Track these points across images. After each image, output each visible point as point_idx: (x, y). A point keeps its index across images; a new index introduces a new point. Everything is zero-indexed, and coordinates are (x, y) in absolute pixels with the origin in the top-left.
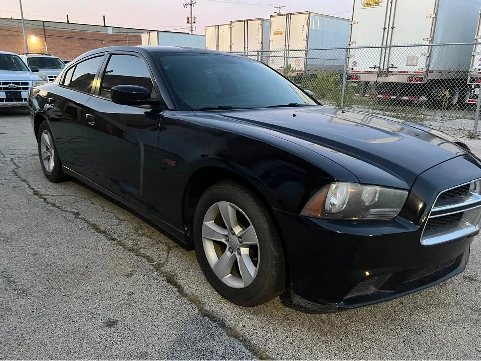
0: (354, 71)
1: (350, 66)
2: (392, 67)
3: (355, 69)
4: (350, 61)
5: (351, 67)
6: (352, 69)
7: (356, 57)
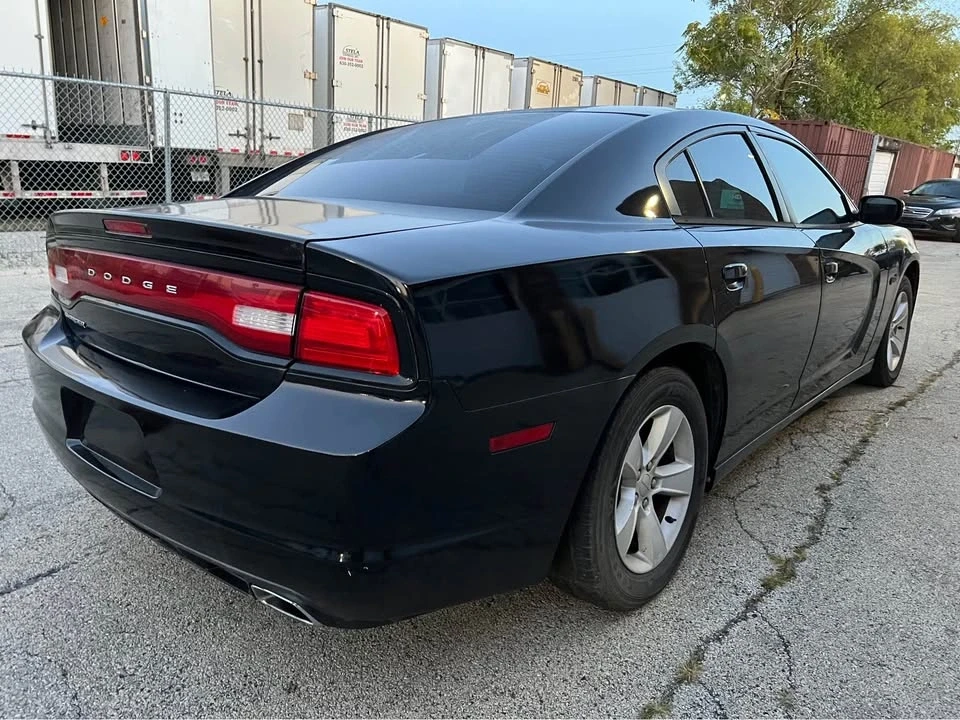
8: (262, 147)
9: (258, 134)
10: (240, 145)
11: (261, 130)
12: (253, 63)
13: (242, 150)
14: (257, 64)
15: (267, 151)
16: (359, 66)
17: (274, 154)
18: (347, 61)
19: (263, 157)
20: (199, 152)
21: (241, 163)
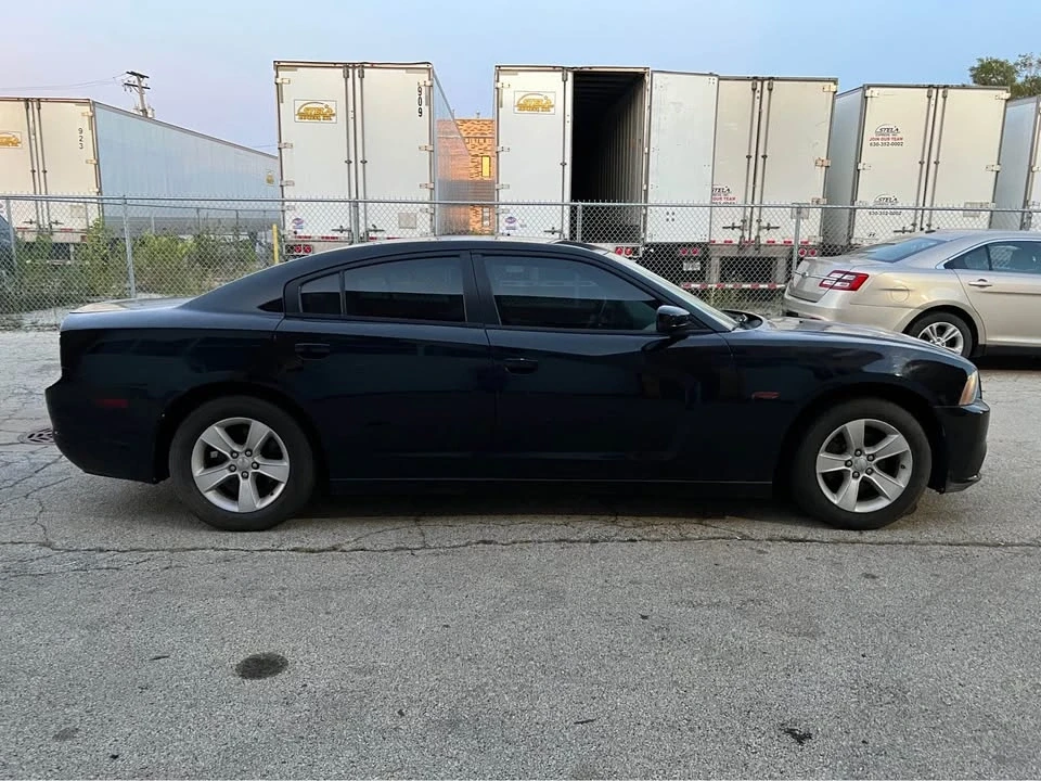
0: (300, 237)
1: (290, 226)
2: (376, 231)
3: (301, 233)
4: (287, 217)
5: (291, 228)
6: (295, 233)
7: (298, 211)
8: (758, 237)
9: (755, 224)
10: (735, 236)
11: (759, 221)
12: (757, 159)
13: (736, 241)
14: (760, 160)
15: (763, 241)
16: (898, 144)
17: (771, 243)
18: (880, 142)
19: (758, 247)
20: (690, 245)
21: (733, 253)
